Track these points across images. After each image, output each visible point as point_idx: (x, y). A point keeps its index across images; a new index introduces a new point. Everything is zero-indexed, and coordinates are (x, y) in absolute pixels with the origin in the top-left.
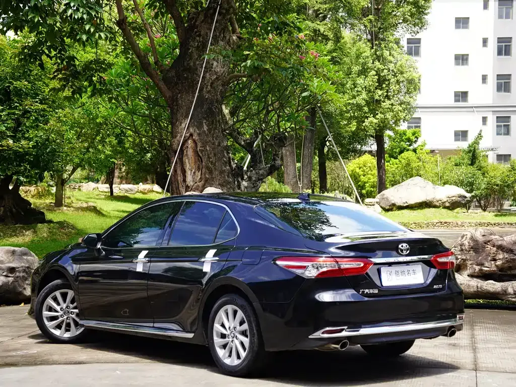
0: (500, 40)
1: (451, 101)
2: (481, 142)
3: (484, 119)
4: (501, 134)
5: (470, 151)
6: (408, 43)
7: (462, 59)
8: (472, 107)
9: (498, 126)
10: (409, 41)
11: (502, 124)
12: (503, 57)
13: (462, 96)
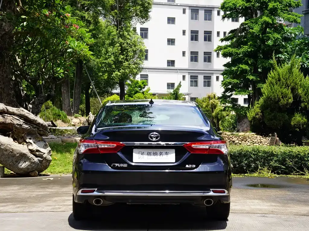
0: (192, 32)
1: (165, 65)
2: (180, 88)
3: (184, 77)
4: (193, 86)
5: (174, 94)
6: (141, 30)
7: (171, 42)
8: (177, 70)
9: (191, 81)
10: (142, 29)
11: (194, 80)
12: (194, 41)
13: (171, 63)
